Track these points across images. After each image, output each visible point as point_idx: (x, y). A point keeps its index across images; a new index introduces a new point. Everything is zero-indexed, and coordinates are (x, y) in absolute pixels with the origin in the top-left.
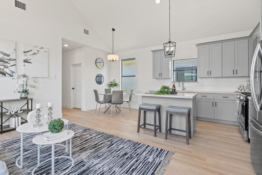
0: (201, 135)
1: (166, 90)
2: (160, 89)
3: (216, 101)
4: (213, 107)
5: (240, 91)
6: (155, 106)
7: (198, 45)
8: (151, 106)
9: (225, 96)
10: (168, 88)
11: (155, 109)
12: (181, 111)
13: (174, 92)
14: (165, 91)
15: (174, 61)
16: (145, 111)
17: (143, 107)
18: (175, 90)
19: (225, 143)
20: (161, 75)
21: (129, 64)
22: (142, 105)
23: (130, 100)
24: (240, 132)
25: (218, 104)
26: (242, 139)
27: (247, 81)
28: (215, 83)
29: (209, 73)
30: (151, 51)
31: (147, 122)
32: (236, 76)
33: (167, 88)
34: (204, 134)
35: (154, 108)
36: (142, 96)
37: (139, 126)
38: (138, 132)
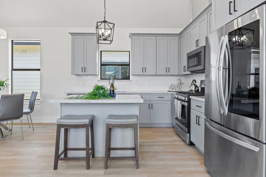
0: (145, 149)
1: (101, 91)
2: (92, 91)
3: (152, 102)
4: (150, 110)
5: (171, 90)
6: (87, 119)
7: (133, 35)
8: (79, 119)
9: (161, 97)
10: (104, 89)
11: (88, 123)
12: (128, 122)
13: (112, 94)
14: (100, 94)
15: (101, 51)
16: (67, 129)
17: (65, 122)
18: (113, 91)
19: (172, 152)
20: (84, 69)
21: (25, 51)
22: (61, 118)
23: (31, 110)
24: (177, 134)
25: (154, 106)
26: (183, 143)
27: (178, 79)
28: (148, 82)
29: (144, 70)
30: (70, 33)
31: (71, 145)
32: (169, 74)
33: (102, 89)
34: (148, 145)
35: (87, 121)
36: (61, 104)
37: (57, 157)
38: (56, 168)
